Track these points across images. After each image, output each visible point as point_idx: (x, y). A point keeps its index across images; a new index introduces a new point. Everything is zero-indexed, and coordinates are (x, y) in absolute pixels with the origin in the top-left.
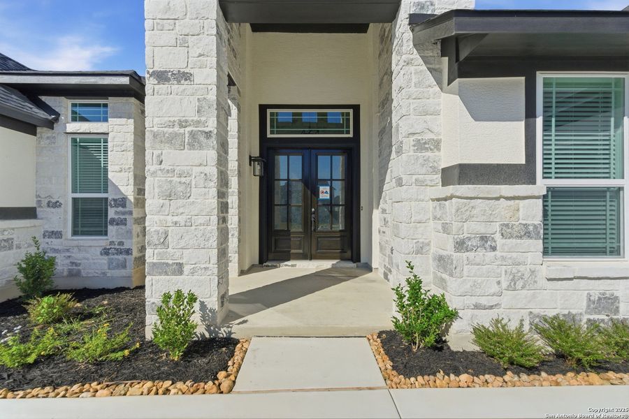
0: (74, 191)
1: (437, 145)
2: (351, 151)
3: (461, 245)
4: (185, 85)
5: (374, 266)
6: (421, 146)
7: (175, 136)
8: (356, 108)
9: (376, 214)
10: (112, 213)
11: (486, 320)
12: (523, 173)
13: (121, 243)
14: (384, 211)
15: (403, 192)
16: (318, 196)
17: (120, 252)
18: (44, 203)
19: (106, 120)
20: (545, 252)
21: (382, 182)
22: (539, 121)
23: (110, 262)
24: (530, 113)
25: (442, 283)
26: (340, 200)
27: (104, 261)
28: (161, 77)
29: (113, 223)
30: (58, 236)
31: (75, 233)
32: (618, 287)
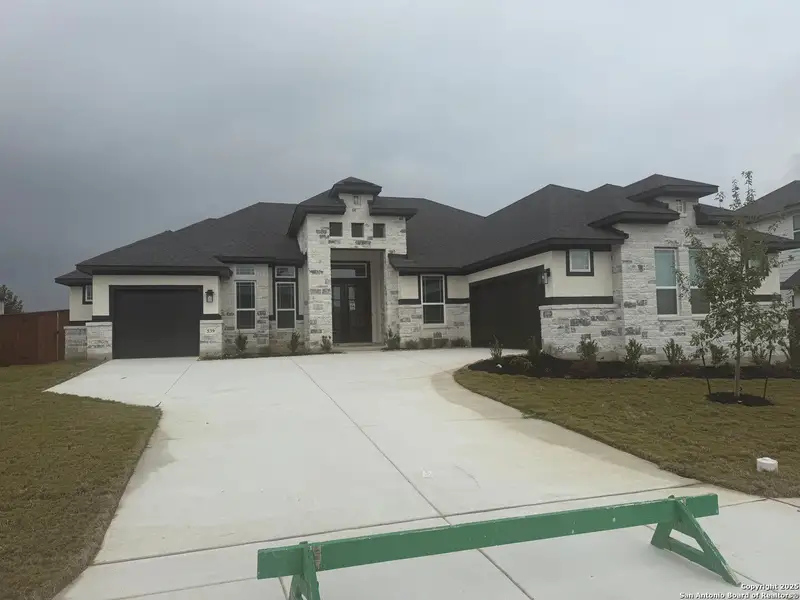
0: (238, 308)
1: (397, 292)
4: (321, 275)
6: (393, 293)
7: (319, 290)
12: (417, 302)
13: (263, 332)
16: (348, 308)
17: (262, 336)
18: (225, 313)
19: (253, 274)
20: (424, 322)
23: (258, 341)
24: (419, 285)
25: (398, 332)
27: (255, 340)
28: (314, 272)
29: (259, 322)
30: (233, 328)
31: (238, 328)
32: (442, 331)
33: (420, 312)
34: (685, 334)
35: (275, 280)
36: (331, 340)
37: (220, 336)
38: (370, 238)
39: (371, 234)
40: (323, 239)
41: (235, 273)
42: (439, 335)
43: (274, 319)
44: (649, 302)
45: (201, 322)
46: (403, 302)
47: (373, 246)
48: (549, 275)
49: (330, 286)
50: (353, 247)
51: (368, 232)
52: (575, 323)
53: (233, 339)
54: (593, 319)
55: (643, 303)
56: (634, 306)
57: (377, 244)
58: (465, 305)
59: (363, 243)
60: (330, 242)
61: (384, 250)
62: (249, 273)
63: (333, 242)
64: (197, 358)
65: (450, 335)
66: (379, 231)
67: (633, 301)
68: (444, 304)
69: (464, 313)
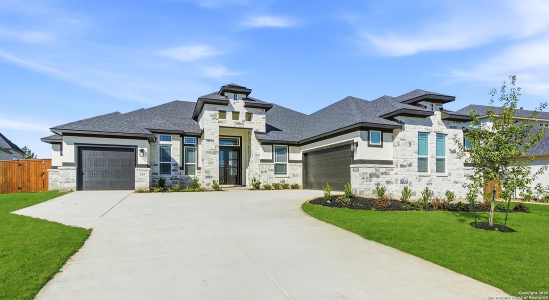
0: (160, 161)
1: (259, 155)
2: (239, 150)
3: (262, 172)
4: (213, 142)
5: (247, 185)
6: (256, 155)
7: (211, 152)
8: (241, 137)
9: (247, 170)
10: (172, 168)
11: (265, 184)
12: (271, 161)
13: (176, 176)
14: (249, 169)
15: (253, 164)
16: (228, 164)
17: (175, 179)
18: (152, 164)
19: (170, 141)
20: (275, 174)
21: (249, 161)
22: (274, 153)
23: (173, 182)
24: (273, 151)
25: (259, 179)
26: (232, 170)
27: (171, 181)
28: (208, 140)
29: (173, 170)
30: (157, 174)
31: (160, 174)
32: (285, 179)
33: (273, 167)
34: (431, 184)
35: (184, 145)
36: (218, 183)
37: (148, 178)
38: (244, 121)
39: (245, 118)
40: (215, 120)
41: (159, 139)
42: (283, 181)
43: (183, 169)
44: (413, 164)
45: (136, 168)
46: (262, 161)
47: (245, 126)
48: (357, 145)
49: (218, 150)
50: (233, 126)
51: (242, 117)
52: (371, 176)
53: (157, 181)
54: (382, 174)
55: (410, 165)
56: (405, 166)
57: (247, 125)
58: (300, 164)
59: (239, 123)
60: (219, 122)
61: (252, 129)
62: (168, 140)
63: (221, 122)
64: (133, 191)
65: (290, 182)
66: (249, 117)
67: (405, 164)
68: (287, 163)
69: (299, 169)
